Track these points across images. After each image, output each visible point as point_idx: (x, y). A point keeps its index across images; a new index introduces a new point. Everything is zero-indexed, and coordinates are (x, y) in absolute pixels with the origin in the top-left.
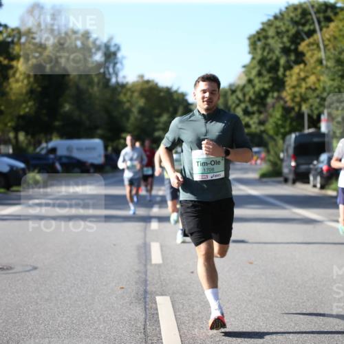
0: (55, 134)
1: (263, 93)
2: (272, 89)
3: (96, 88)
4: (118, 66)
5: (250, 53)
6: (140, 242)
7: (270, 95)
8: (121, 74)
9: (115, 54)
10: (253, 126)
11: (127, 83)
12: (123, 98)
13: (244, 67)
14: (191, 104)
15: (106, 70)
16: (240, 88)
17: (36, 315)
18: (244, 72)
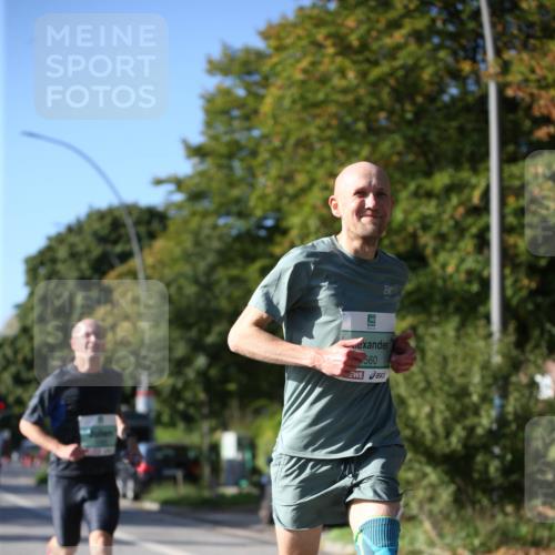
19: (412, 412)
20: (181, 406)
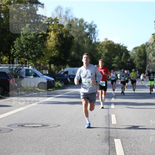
0: (67, 65)
3: (85, 45)
4: (96, 34)
6: (106, 114)
8: (97, 38)
9: (94, 29)
11: (100, 42)
12: (98, 49)
13: (153, 35)
14: (129, 52)
15: (90, 36)
16: (151, 44)
17: (60, 147)
18: (152, 37)
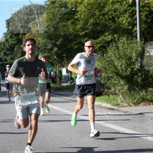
1: (12, 46)
2: (17, 44)
5: (7, 28)
7: (16, 46)
10: (8, 60)
19: (116, 64)
20: (51, 60)
